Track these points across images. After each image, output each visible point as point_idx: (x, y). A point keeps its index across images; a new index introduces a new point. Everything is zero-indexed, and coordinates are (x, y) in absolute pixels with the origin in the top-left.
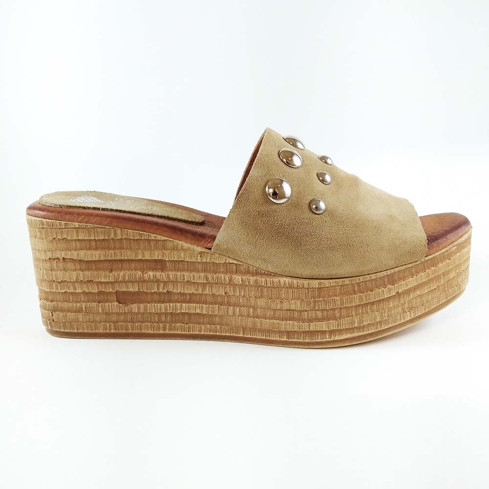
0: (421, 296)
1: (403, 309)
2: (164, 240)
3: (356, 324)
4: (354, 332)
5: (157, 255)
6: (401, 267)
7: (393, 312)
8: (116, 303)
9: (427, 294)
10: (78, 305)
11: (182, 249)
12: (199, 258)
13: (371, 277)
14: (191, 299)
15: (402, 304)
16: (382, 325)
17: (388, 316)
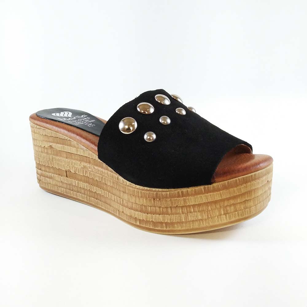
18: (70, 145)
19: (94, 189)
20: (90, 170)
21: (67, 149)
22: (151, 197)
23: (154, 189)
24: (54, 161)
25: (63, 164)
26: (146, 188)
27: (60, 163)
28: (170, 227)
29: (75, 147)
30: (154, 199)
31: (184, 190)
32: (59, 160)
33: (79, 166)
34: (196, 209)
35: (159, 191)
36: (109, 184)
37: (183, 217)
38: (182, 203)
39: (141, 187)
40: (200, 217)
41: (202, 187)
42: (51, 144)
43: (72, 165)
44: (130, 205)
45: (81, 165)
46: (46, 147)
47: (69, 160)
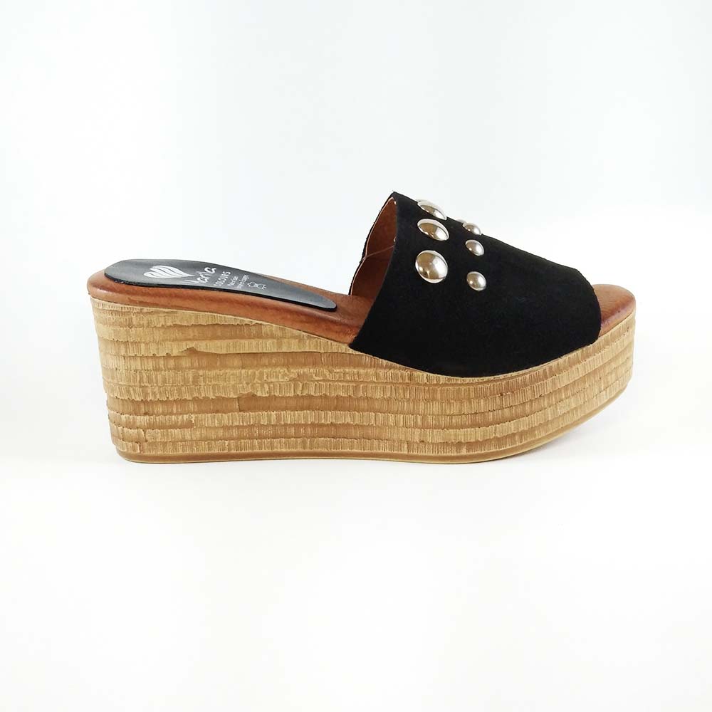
18: (259, 336)
19: (329, 417)
20: (317, 378)
21: (247, 346)
22: (495, 392)
23: (501, 376)
24: (202, 384)
25: (232, 382)
26: (486, 379)
27: (222, 383)
28: (526, 439)
29: (272, 336)
30: (502, 395)
31: (553, 363)
32: (217, 377)
33: (283, 378)
34: (569, 393)
35: (512, 377)
36: (379, 395)
37: (549, 413)
38: (549, 388)
39: (476, 379)
40: (574, 405)
41: (579, 352)
42: (191, 345)
43: (260, 380)
44: (444, 421)
45: (288, 373)
46: (175, 353)
47: (250, 372)
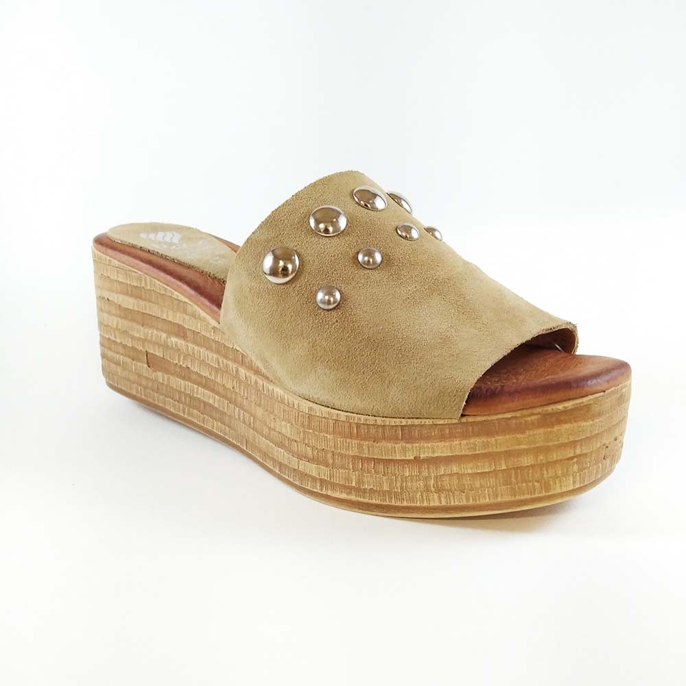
0: (460, 476)
1: (426, 486)
2: (185, 302)
3: (354, 483)
4: (351, 493)
5: (177, 318)
6: (425, 420)
7: (409, 484)
8: (146, 366)
9: (473, 475)
10: (118, 356)
11: (199, 318)
12: (213, 334)
13: (376, 420)
14: (206, 384)
15: (426, 477)
16: (391, 498)
17: (402, 488)
